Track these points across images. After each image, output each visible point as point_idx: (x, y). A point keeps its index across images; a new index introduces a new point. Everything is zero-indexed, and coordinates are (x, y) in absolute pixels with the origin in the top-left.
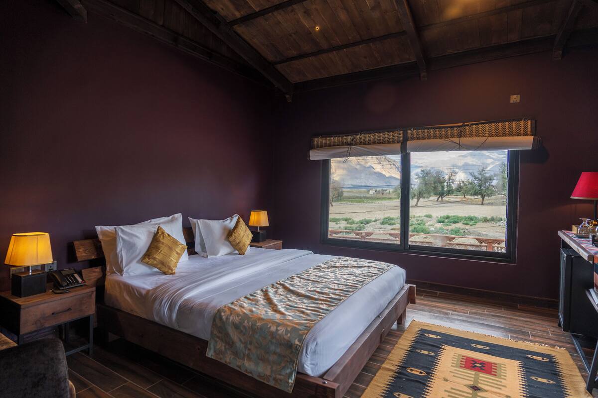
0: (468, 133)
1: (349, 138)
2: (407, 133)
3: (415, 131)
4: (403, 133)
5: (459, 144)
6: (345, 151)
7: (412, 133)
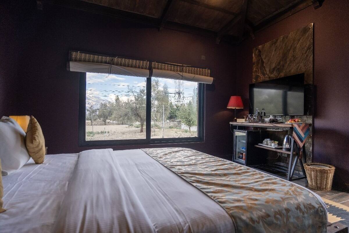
0: (184, 71)
1: (108, 59)
2: (152, 64)
3: (156, 63)
4: (149, 63)
5: (182, 76)
6: (107, 68)
7: (155, 65)
